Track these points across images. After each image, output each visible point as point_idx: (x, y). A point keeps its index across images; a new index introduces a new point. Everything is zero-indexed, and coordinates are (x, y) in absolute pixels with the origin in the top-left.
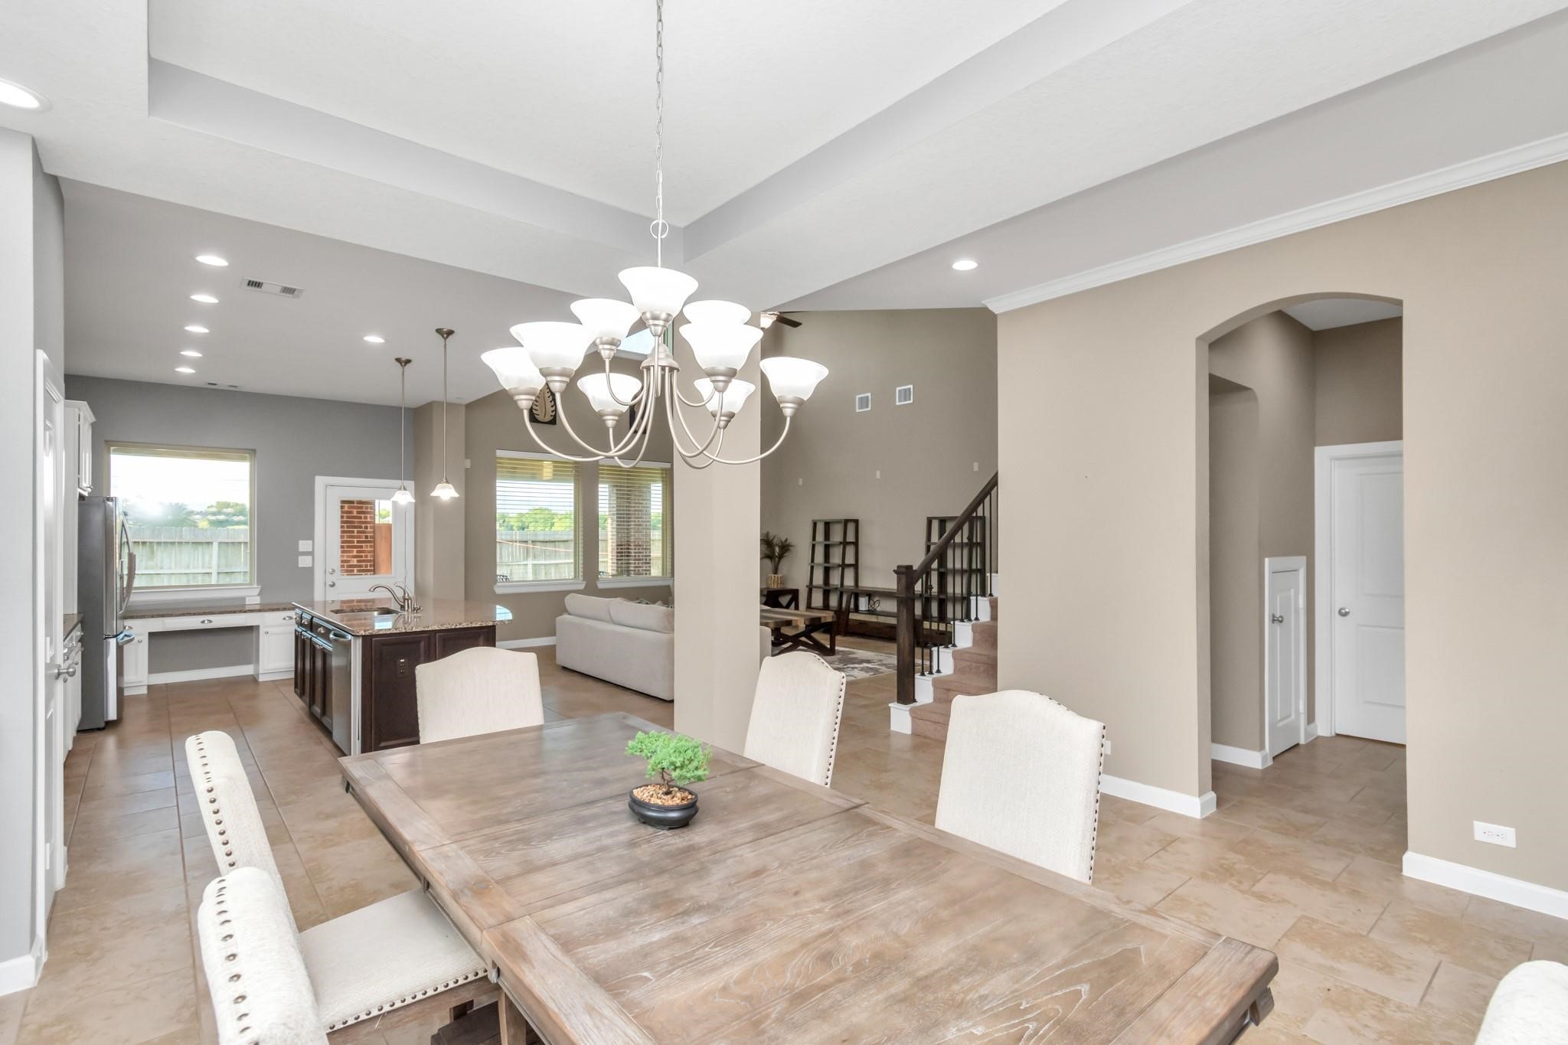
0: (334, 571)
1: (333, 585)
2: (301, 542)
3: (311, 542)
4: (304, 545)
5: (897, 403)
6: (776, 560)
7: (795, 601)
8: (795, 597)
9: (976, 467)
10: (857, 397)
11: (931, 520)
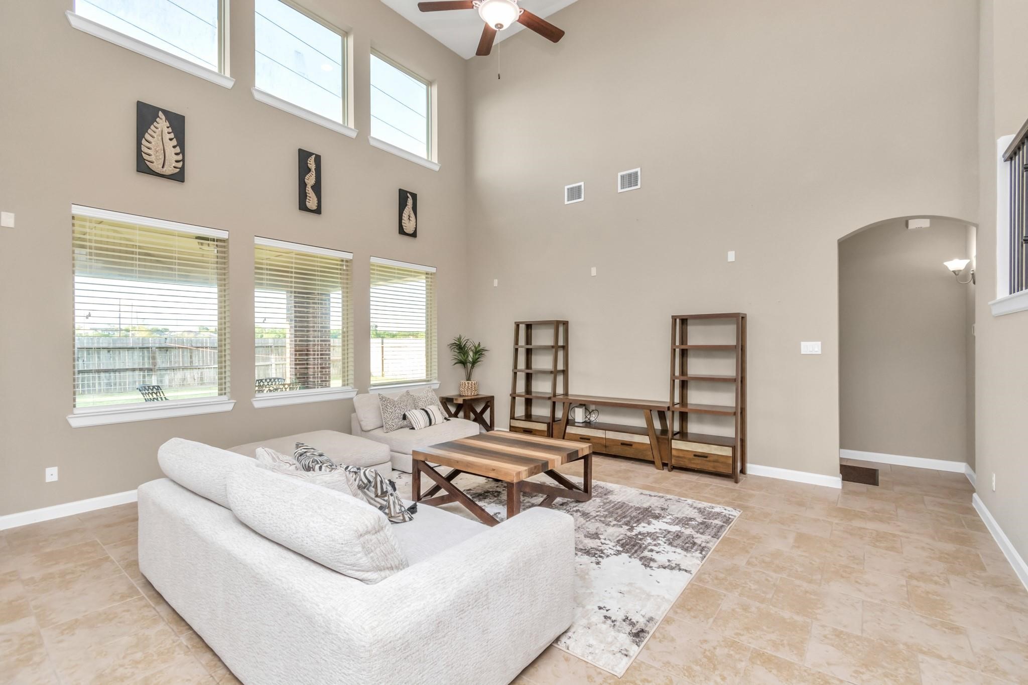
5: (620, 190)
6: (469, 365)
7: (489, 409)
8: (489, 404)
9: (731, 256)
10: (566, 187)
11: (676, 320)
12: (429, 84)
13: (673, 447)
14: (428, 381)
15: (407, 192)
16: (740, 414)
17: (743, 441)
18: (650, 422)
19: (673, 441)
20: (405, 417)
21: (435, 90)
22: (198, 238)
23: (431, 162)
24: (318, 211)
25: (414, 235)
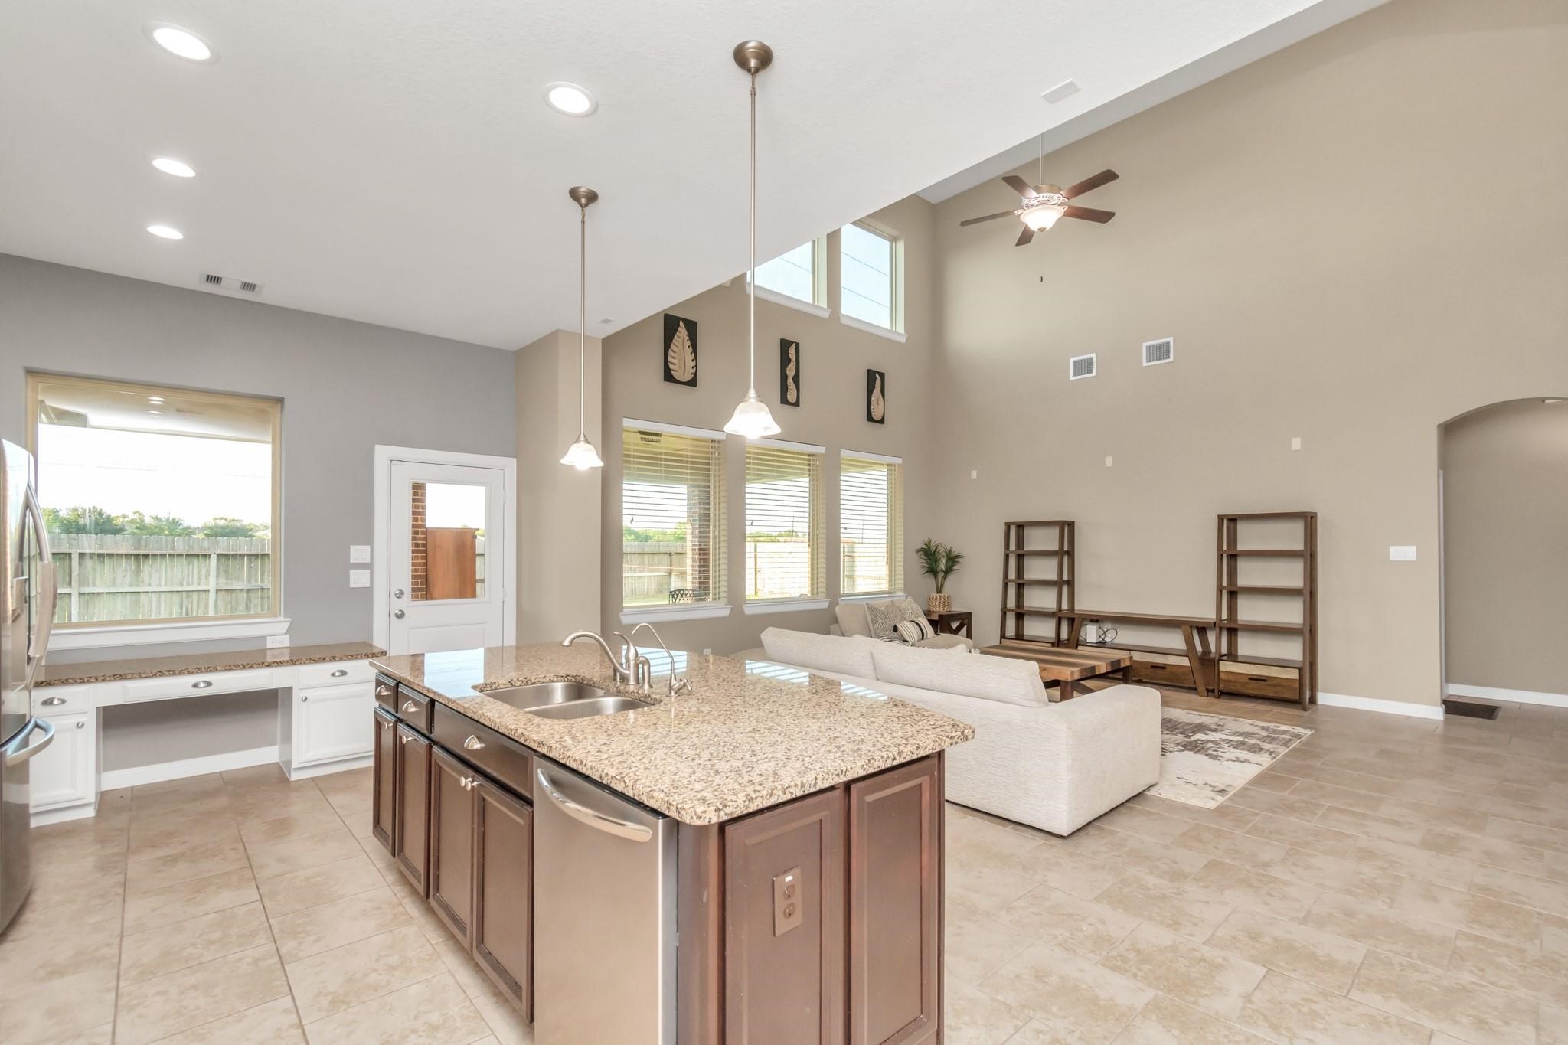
0: (402, 593)
1: (400, 616)
2: (353, 548)
3: (368, 547)
4: (358, 553)
5: (1145, 364)
6: (941, 575)
7: (965, 627)
8: (966, 622)
9: (1296, 444)
10: (1072, 360)
11: (1223, 520)
12: (893, 240)
13: (1221, 669)
14: (890, 593)
15: (875, 372)
16: (1308, 632)
17: (1313, 665)
18: (1190, 642)
19: (1220, 662)
20: (896, 629)
21: (901, 246)
22: (641, 433)
23: (895, 332)
24: (797, 404)
25: (882, 421)
